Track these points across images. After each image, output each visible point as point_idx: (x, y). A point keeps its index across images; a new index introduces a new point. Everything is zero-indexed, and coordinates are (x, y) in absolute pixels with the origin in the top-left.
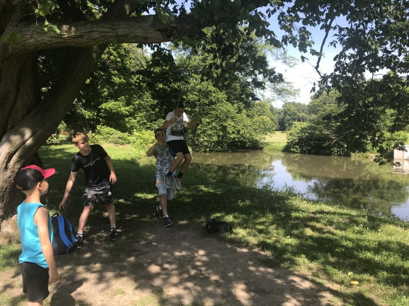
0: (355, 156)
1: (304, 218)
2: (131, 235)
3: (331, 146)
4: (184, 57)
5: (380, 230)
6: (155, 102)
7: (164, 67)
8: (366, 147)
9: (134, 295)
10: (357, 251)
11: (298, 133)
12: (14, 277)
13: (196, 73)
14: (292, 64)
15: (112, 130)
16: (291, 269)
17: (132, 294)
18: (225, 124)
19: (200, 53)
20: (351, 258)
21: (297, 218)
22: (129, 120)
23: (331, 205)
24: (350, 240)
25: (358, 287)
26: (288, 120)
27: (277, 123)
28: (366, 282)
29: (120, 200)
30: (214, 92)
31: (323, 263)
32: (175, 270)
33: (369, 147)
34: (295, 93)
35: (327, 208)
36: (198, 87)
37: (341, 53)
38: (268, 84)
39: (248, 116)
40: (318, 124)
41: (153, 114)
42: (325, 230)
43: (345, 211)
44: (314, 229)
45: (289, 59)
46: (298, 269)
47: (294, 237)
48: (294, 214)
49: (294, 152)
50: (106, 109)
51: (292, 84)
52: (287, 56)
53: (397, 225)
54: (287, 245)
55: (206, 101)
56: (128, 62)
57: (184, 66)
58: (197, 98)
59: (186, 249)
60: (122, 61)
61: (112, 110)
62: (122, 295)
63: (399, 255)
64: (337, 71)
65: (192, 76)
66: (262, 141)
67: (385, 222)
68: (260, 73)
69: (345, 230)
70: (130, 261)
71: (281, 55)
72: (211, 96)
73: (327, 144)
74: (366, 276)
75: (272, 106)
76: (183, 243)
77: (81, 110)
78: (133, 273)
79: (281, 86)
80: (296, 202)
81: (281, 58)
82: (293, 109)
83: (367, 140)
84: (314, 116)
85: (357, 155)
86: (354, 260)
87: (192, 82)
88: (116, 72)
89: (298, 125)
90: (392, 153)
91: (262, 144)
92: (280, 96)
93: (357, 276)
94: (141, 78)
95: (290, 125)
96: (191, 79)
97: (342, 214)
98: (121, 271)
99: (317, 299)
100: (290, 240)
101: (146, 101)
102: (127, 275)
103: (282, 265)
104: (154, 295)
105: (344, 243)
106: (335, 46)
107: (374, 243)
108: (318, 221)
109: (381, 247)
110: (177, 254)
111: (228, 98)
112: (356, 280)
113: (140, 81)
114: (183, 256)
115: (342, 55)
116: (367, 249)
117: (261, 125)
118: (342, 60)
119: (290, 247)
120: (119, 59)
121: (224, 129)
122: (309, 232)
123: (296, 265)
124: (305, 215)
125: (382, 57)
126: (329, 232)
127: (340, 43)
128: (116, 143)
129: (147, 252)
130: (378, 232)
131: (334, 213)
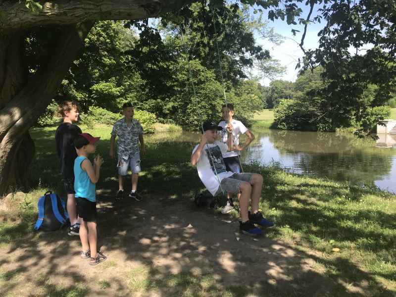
0: (340, 132)
1: (289, 191)
2: (123, 210)
3: (317, 122)
4: (173, 37)
5: (361, 200)
6: (145, 82)
7: (152, 47)
8: (350, 123)
9: (126, 266)
10: (339, 221)
11: (285, 110)
12: (9, 253)
13: (184, 52)
14: (278, 42)
15: (105, 111)
16: (275, 239)
17: (123, 266)
18: (214, 103)
19: (188, 32)
20: (332, 227)
21: (282, 191)
22: (120, 101)
23: (315, 179)
24: (333, 210)
25: (339, 254)
26: (276, 98)
27: (265, 101)
28: (346, 249)
29: (112, 178)
30: (203, 71)
31: (306, 233)
32: (165, 242)
33: (353, 122)
34: (282, 70)
35: (311, 181)
36: (187, 66)
37: (325, 28)
38: (256, 62)
39: (237, 94)
40: (304, 100)
41: (143, 94)
42: (310, 202)
43: (329, 183)
44: (299, 201)
45: (275, 37)
46: (282, 239)
47: (279, 209)
48: (279, 188)
49: (281, 129)
50: (97, 90)
51: (279, 62)
52: (274, 34)
53: (378, 196)
54: (272, 216)
55: (195, 81)
56: (117, 43)
57: (172, 45)
58: (186, 78)
59: (176, 222)
60: (112, 41)
61: (103, 91)
62: (114, 267)
63: (379, 224)
64: (322, 47)
65: (180, 56)
66: (251, 119)
67: (366, 192)
68: (247, 51)
69: (328, 201)
70: (122, 235)
71: (268, 33)
72: (200, 75)
73: (313, 120)
74: (347, 243)
75: (259, 85)
76: (173, 217)
77: (73, 92)
78: (125, 246)
79: (268, 64)
80: (282, 176)
81: (267, 36)
82: (280, 86)
83: (352, 115)
84: (300, 93)
85: (342, 130)
86: (336, 229)
87: (182, 61)
88: (106, 53)
89: (286, 103)
90: (375, 128)
91: (250, 121)
92: (268, 74)
93: (339, 244)
94: (130, 59)
95: (278, 102)
96: (180, 58)
97: (326, 186)
98: (113, 244)
99: (300, 266)
100: (275, 211)
101: (137, 82)
102: (119, 248)
103: (267, 235)
104: (144, 266)
105: (327, 213)
106: (319, 21)
107: (355, 213)
108: (302, 193)
109: (361, 216)
110: (167, 227)
111: (217, 77)
112: (337, 248)
113: (130, 62)
114: (172, 229)
115: (326, 30)
116: (348, 218)
117: (249, 103)
118: (327, 35)
119: (275, 218)
120: (108, 40)
121: (213, 107)
122: (294, 204)
123: (281, 235)
124: (290, 188)
125: (365, 31)
126: (312, 204)
127: (325, 18)
128: (109, 124)
129: (138, 227)
130: (359, 202)
131: (318, 186)
